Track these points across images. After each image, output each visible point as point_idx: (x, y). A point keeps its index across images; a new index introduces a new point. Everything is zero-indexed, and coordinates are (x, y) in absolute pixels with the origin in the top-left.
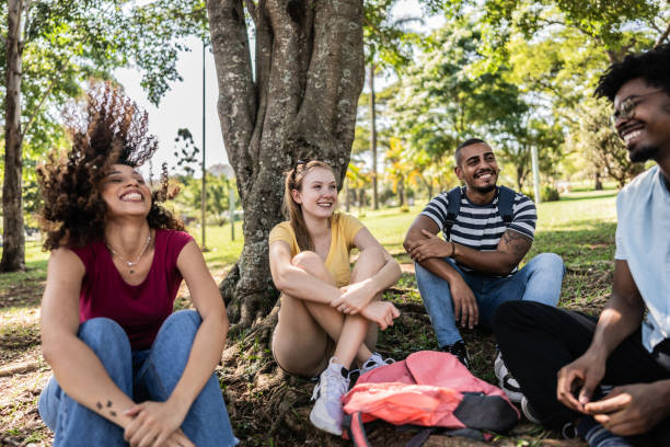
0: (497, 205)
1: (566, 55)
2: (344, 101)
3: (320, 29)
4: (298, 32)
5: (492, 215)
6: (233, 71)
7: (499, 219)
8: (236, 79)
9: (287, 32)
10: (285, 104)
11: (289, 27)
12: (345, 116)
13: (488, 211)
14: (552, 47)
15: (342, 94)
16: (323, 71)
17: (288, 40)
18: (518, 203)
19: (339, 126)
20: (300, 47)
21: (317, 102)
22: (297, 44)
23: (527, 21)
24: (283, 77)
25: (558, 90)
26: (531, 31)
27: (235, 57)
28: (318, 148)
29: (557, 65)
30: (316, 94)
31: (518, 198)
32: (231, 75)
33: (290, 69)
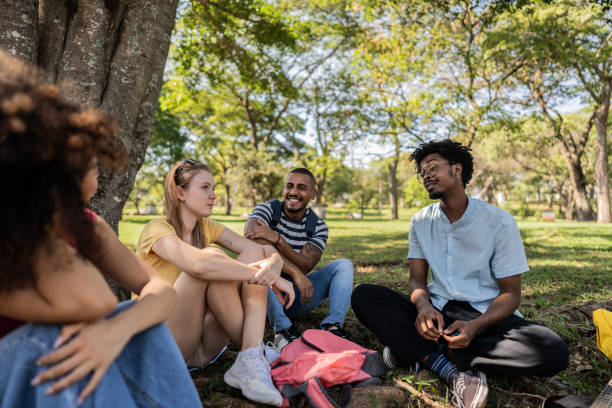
0: (305, 223)
1: (216, 105)
2: (147, 103)
3: (132, 26)
4: (110, 20)
5: (300, 231)
6: (19, 30)
7: (304, 235)
8: (22, 41)
9: (98, 15)
10: (88, 88)
11: (100, 11)
12: (146, 118)
13: (299, 227)
14: (209, 96)
15: (147, 96)
16: (131, 68)
17: (98, 24)
18: (319, 225)
19: (140, 125)
20: (108, 34)
21: (124, 97)
22: (106, 31)
23: (215, 72)
24: (88, 60)
25: (206, 131)
26: (216, 81)
27: (24, 16)
28: (122, 143)
29: (210, 111)
30: (124, 89)
31: (319, 222)
32: (16, 34)
33: (96, 54)
